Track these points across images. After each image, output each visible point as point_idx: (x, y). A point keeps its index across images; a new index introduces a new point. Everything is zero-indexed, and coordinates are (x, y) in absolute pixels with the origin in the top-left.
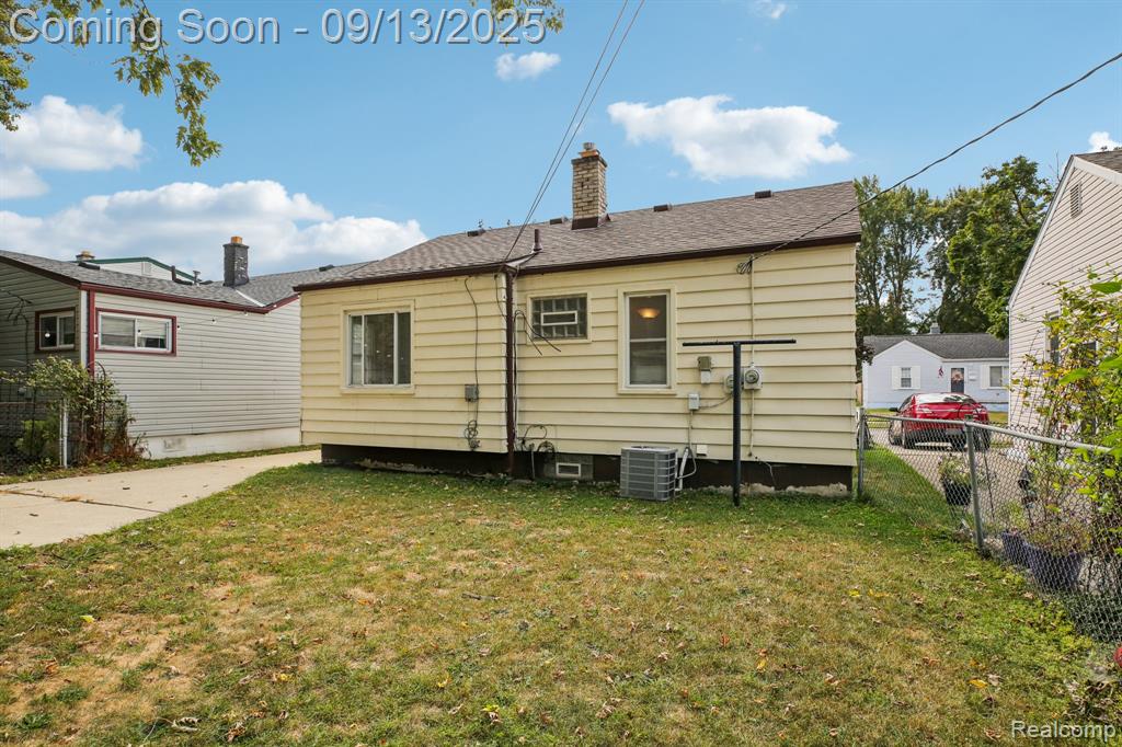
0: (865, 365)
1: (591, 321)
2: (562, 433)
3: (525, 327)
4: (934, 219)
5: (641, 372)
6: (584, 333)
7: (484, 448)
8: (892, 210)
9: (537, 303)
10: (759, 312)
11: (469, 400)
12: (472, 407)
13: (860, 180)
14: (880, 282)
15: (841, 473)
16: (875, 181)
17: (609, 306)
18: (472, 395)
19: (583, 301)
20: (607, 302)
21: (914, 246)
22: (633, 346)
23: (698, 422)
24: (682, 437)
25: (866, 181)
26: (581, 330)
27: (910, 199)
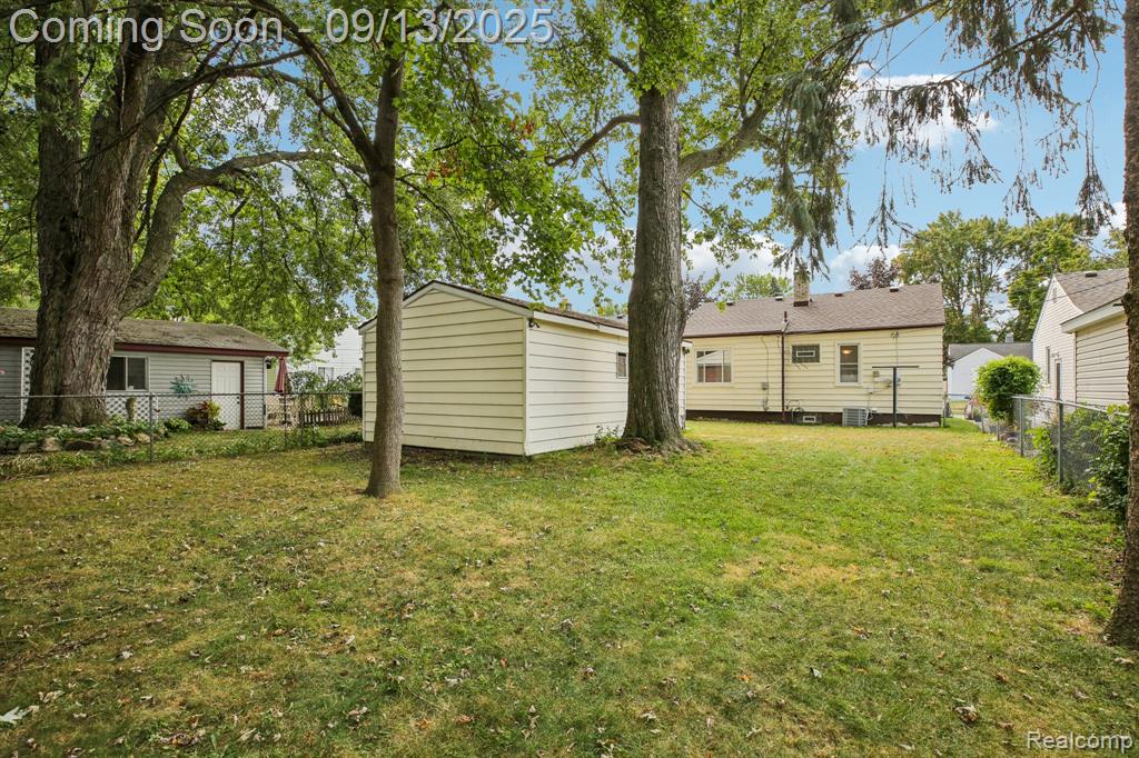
0: (949, 369)
1: (821, 356)
2: (807, 403)
3: (789, 357)
4: (1011, 246)
5: (845, 376)
6: (818, 361)
7: (771, 410)
8: (973, 238)
9: (794, 347)
10: (900, 353)
11: (764, 389)
12: (766, 392)
13: (946, 214)
14: (964, 297)
15: (936, 418)
16: (958, 215)
17: (831, 349)
18: (765, 387)
19: (817, 347)
20: (830, 349)
21: (994, 265)
22: (842, 366)
23: (872, 398)
24: (865, 404)
25: (951, 215)
26: (817, 359)
27: (991, 229)
